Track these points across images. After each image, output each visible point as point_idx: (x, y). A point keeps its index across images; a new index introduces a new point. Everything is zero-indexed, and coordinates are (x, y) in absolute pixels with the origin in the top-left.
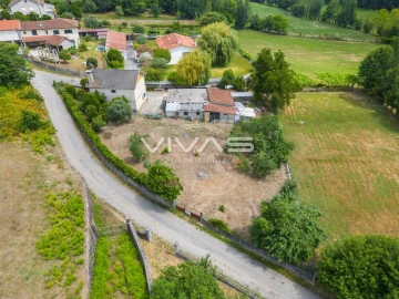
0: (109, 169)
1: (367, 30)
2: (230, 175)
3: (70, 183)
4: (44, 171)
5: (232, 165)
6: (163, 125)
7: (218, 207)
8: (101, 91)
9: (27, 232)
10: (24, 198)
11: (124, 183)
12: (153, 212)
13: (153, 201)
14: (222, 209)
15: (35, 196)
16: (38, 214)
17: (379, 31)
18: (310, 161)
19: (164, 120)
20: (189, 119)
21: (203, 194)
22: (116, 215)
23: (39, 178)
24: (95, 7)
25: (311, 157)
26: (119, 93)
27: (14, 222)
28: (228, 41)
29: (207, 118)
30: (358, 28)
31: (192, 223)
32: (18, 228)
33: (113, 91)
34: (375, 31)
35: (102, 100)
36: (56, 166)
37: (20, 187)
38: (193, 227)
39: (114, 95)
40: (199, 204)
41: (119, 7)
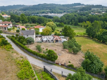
0: (31, 56)
1: (81, 26)
2: (67, 54)
3: (22, 58)
4: (12, 55)
5: (67, 52)
6: (43, 44)
7: (68, 62)
8: (24, 36)
9: (12, 73)
10: (7, 63)
11: (37, 59)
12: (49, 66)
13: (48, 63)
14: (69, 62)
15: (12, 62)
16: (14, 67)
17: (84, 26)
19: (43, 43)
20: (50, 42)
21: (62, 59)
22: (37, 67)
23: (11, 57)
25: (85, 49)
27: (6, 70)
29: (55, 42)
30: (79, 26)
31: (62, 67)
32: (8, 72)
34: (83, 26)
35: (24, 38)
36: (16, 54)
37: (5, 60)
38: (63, 68)
39: (28, 37)
41: (21, 21)
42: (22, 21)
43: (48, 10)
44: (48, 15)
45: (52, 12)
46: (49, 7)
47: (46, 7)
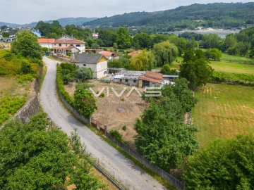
6: (109, 85)
8: (77, 65)
18: (214, 116)
20: (128, 85)
21: (116, 120)
24: (103, 44)
25: (216, 115)
26: (88, 66)
28: (169, 50)
29: (141, 85)
31: (99, 135)
33: (85, 65)
36: (25, 89)
39: (84, 67)
40: (110, 125)
41: (115, 44)
42: (119, 43)
43: (198, 21)
44: (193, 33)
45: (210, 25)
46: (203, 14)
47: (196, 12)
